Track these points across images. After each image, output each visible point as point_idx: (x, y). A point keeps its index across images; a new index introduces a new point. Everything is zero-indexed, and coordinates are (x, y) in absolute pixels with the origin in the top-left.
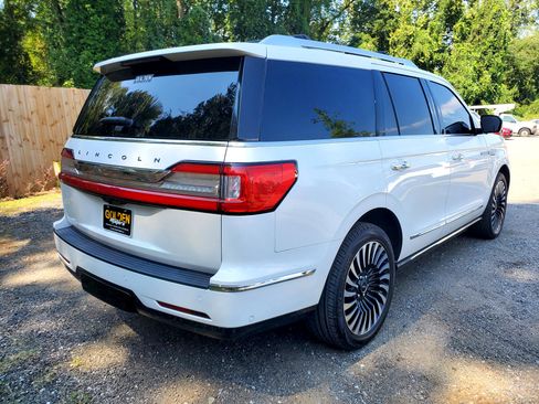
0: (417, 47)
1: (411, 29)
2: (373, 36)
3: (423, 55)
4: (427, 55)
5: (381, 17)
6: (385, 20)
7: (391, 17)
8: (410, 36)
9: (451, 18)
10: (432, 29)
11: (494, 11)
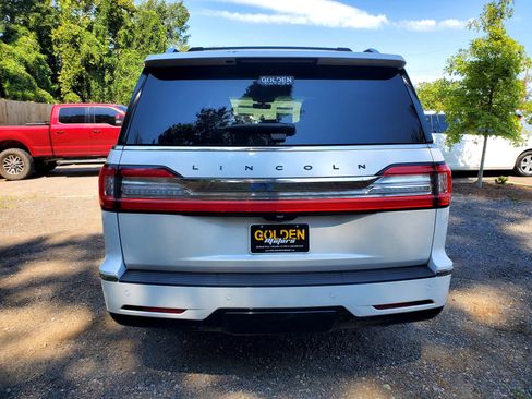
0: (84, 48)
1: (76, 30)
2: (31, 30)
3: (92, 57)
4: (97, 57)
5: (38, 10)
6: (43, 15)
7: (49, 12)
8: (76, 36)
9: (114, 24)
10: (98, 33)
11: (152, 24)
